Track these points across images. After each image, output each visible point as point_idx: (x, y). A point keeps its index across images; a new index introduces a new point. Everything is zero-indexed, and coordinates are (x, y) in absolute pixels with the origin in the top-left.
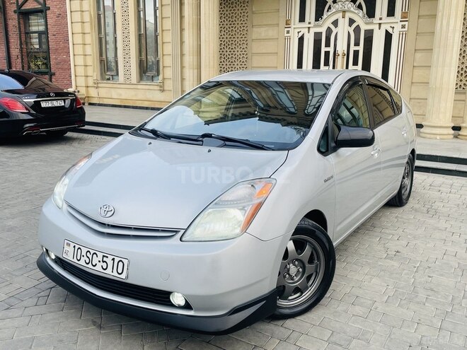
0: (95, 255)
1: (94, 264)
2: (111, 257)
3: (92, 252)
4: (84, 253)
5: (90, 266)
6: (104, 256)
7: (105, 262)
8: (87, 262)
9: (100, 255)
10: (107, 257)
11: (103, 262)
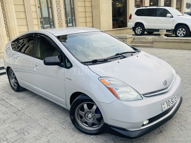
2: (176, 95)
3: (172, 98)
4: (170, 101)
5: (173, 103)
11: (175, 98)
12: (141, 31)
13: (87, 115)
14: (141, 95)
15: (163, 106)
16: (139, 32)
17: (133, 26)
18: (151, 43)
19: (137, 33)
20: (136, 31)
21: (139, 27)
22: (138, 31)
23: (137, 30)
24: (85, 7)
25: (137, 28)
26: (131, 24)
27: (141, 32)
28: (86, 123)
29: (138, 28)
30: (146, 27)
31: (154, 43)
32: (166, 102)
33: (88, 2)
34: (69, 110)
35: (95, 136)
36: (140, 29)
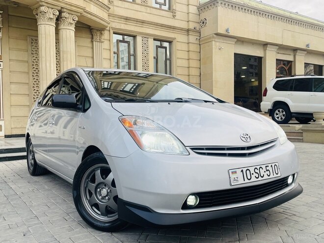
0: (261, 169)
1: (262, 176)
2: (270, 165)
3: (258, 167)
4: (252, 171)
5: (260, 178)
6: (266, 167)
7: (268, 170)
8: (257, 177)
9: (264, 167)
10: (268, 166)
11: (267, 171)
12: (284, 115)
13: (99, 190)
14: (188, 148)
15: (233, 176)
16: (280, 118)
17: (270, 107)
18: (299, 134)
19: (276, 119)
20: (275, 115)
21: (281, 110)
22: (278, 116)
23: (277, 114)
24: (189, 75)
25: (277, 112)
26: (266, 104)
27: (283, 118)
28: (96, 206)
29: (279, 111)
30: (293, 110)
31: (305, 134)
32: (241, 169)
33: (194, 69)
34: (72, 183)
35: (109, 234)
36: (283, 112)
